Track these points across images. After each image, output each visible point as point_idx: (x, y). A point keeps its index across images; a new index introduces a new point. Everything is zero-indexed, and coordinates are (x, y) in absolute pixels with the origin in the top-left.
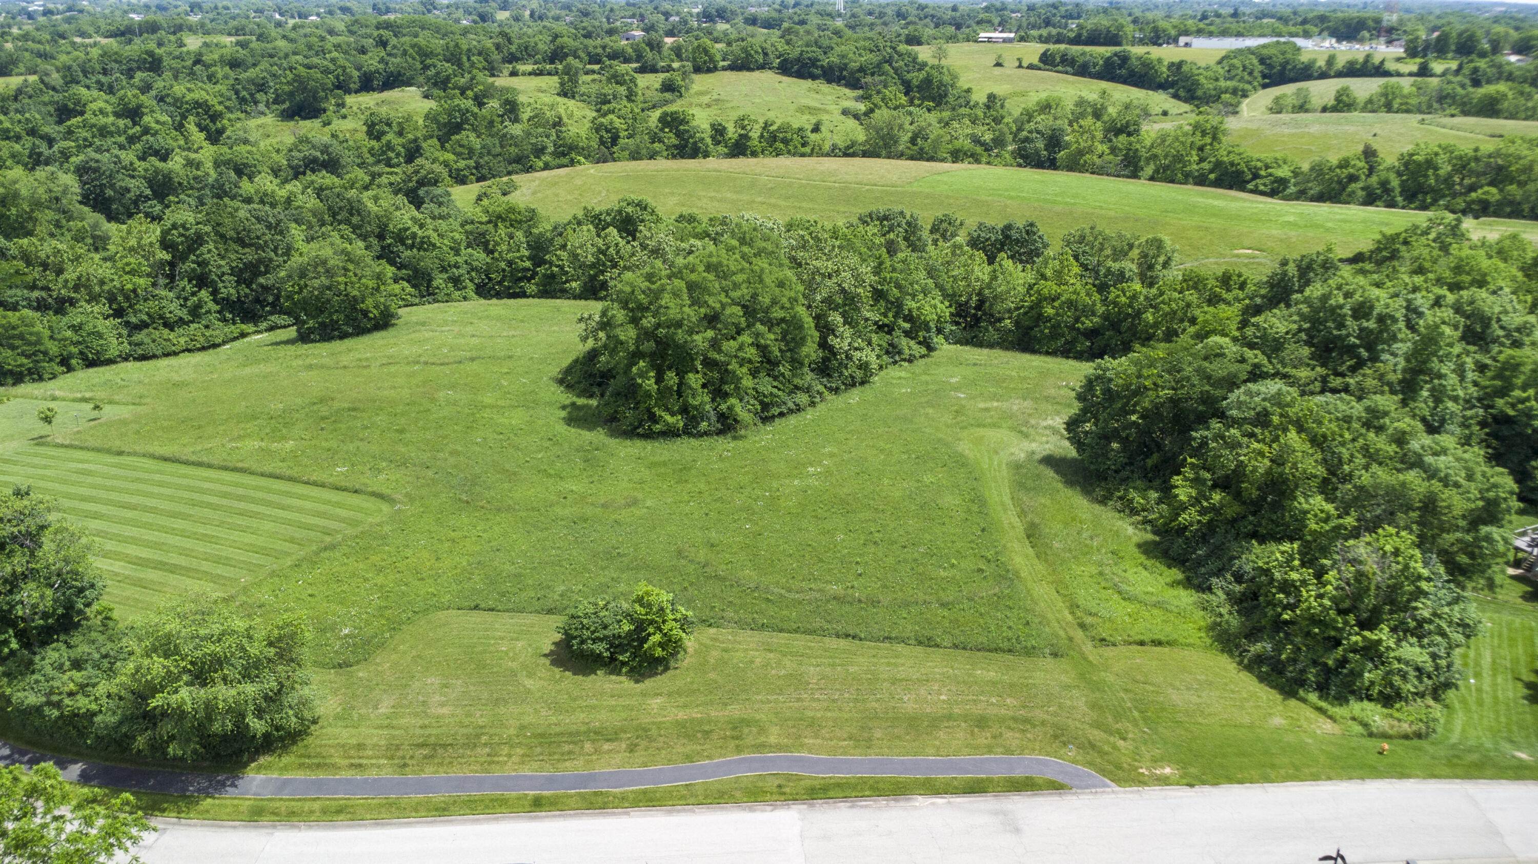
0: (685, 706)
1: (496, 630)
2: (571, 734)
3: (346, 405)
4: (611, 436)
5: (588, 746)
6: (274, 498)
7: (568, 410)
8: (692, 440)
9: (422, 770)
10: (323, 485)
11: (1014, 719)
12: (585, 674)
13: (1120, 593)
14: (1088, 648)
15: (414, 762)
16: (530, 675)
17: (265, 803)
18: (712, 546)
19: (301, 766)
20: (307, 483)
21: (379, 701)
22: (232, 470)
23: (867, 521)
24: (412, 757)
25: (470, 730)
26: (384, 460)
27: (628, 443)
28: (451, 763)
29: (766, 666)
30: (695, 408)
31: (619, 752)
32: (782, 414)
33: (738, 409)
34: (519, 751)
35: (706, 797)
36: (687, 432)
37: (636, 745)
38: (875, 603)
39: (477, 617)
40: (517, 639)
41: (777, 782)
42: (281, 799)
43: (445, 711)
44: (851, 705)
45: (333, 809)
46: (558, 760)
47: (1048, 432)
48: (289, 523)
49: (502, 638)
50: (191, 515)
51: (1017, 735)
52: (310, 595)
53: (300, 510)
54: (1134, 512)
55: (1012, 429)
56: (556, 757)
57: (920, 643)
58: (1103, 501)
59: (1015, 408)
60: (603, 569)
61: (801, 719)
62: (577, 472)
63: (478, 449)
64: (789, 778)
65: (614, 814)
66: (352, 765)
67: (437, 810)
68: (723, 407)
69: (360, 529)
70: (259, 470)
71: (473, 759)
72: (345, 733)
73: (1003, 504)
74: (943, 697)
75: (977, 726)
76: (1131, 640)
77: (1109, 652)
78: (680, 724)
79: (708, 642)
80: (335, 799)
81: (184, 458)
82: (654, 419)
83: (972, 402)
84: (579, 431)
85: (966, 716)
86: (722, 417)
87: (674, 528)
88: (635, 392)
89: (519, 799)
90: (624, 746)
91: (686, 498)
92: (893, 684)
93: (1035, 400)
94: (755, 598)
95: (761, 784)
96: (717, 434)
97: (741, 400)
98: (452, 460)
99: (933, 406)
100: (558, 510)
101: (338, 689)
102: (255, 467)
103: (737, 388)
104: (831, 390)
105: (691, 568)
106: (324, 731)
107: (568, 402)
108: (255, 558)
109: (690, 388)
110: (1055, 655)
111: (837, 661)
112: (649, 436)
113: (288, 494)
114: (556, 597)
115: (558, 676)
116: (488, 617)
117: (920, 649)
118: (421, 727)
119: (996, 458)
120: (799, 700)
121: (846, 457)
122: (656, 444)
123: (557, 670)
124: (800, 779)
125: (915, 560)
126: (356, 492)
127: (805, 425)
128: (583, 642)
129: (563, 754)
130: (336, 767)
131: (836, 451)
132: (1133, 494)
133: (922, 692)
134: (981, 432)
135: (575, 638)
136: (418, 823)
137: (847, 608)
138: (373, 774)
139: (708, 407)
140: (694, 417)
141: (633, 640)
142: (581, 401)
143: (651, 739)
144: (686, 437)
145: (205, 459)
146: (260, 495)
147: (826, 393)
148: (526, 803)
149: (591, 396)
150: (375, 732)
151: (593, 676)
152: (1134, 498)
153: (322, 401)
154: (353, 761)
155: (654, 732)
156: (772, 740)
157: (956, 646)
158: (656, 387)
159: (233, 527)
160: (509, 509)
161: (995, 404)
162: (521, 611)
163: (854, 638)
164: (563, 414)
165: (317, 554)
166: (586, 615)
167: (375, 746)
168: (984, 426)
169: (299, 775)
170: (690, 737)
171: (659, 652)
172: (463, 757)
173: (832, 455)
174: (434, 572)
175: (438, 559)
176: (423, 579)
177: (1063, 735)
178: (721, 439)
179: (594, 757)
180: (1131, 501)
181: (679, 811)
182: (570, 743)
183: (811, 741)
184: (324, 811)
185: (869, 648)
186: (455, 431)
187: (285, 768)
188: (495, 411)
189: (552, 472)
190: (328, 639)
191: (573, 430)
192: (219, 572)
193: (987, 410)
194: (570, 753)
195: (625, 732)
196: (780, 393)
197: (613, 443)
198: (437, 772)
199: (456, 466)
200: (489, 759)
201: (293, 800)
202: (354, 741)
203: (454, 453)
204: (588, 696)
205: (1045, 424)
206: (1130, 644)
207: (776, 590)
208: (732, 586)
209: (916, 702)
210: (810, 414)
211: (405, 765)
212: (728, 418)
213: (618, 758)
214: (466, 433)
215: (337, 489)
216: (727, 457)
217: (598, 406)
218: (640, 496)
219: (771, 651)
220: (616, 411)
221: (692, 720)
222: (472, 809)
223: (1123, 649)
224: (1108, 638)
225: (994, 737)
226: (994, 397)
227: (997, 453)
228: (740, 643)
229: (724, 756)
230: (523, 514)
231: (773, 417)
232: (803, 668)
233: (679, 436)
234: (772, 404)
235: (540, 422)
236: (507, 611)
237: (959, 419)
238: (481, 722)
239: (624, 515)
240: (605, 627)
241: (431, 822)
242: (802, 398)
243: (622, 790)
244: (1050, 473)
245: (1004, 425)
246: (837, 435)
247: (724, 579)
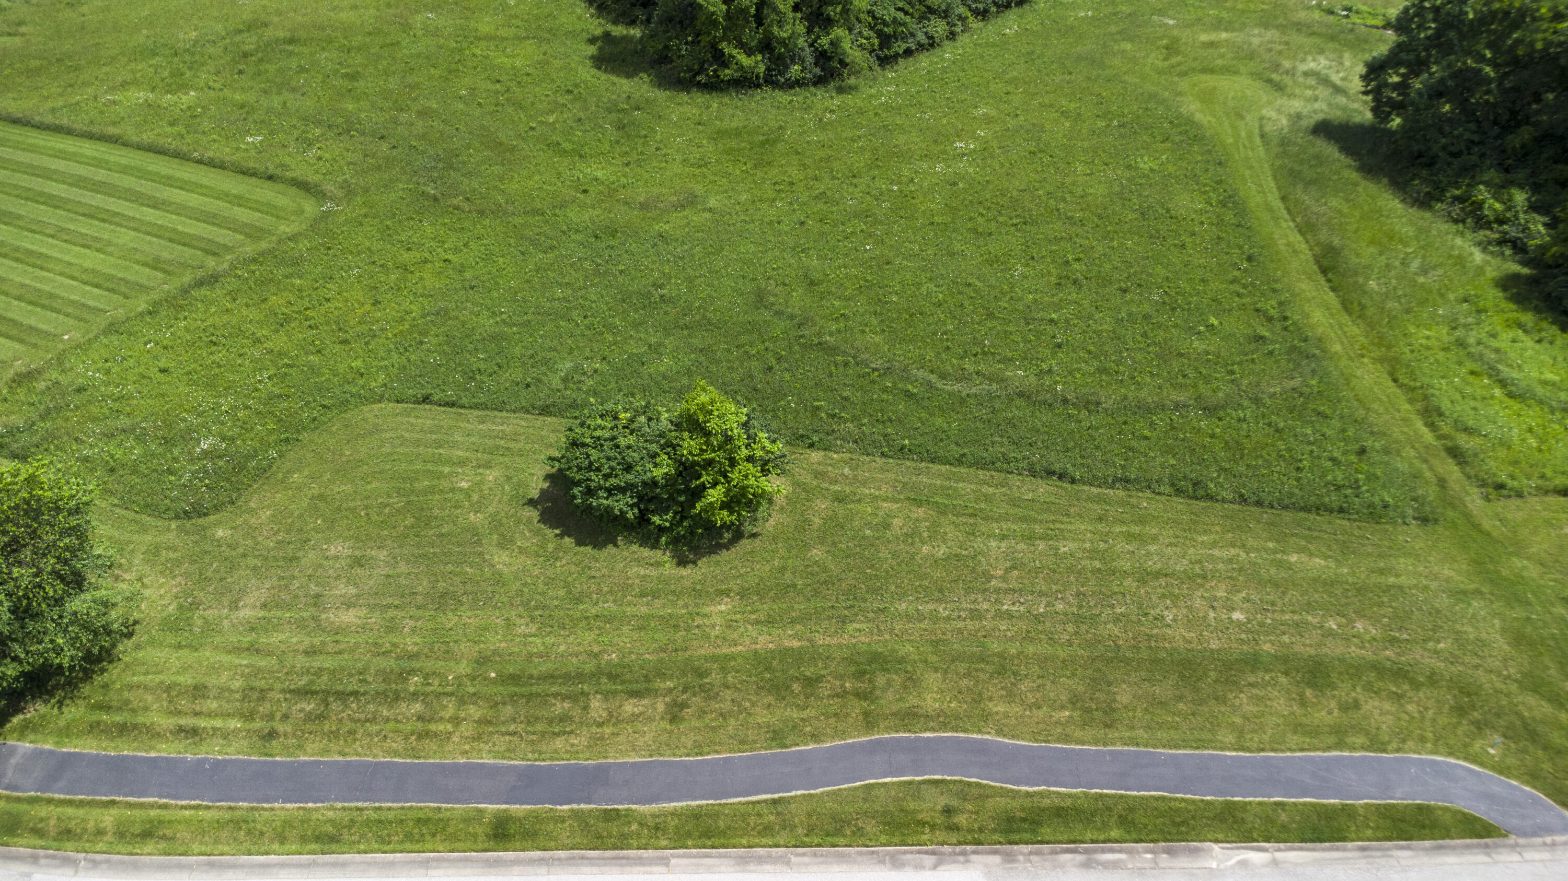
0: (770, 621)
1: (454, 445)
2: (567, 678)
3: (281, 34)
4: (659, 86)
5: (596, 704)
6: (146, 187)
7: (599, 44)
8: (778, 93)
9: (300, 747)
10: (222, 166)
11: (1376, 667)
12: (598, 545)
13: (1503, 383)
14: (1474, 500)
15: (289, 729)
16: (505, 543)
17: (24, 807)
18: (812, 283)
19: (95, 729)
20: (199, 162)
21: (243, 592)
22: (98, 139)
23: (1057, 240)
24: (286, 717)
25: (390, 663)
26: (318, 123)
27: (684, 97)
28: (352, 732)
29: (911, 536)
30: (783, 43)
31: (651, 719)
32: (908, 53)
33: (846, 45)
34: (474, 712)
35: (810, 832)
36: (770, 81)
37: (684, 705)
38: (1091, 405)
39: (427, 417)
40: (488, 465)
41: (943, 801)
42: (50, 801)
43: (349, 617)
44: (1070, 628)
45: (137, 829)
46: (543, 734)
47: (1312, 81)
48: (157, 232)
49: (462, 463)
50: (20, 217)
51: (1387, 706)
52: (163, 371)
53: (181, 210)
54: (1481, 223)
55: (1256, 75)
56: (539, 727)
57: (1179, 492)
58: (1424, 202)
59: (1256, 41)
60: (636, 325)
61: (982, 659)
62: (607, 146)
63: (461, 106)
64: (964, 791)
65: (640, 862)
66: (181, 730)
67: (318, 839)
68: (824, 41)
69: (264, 245)
70: (135, 139)
71: (391, 725)
72: (175, 659)
73: (1270, 209)
74: (1237, 616)
75: (1311, 684)
76: (1550, 485)
77: (1513, 510)
78: (761, 661)
79: (808, 479)
80: (142, 806)
81: (37, 118)
82: (722, 60)
83: (1188, 32)
84: (614, 78)
85: (1285, 660)
86: (822, 57)
87: (752, 248)
88: (693, 18)
89: (467, 820)
90: (661, 707)
91: (770, 194)
92: (1142, 581)
93: (1282, 28)
94: (885, 390)
95: (912, 805)
96: (815, 84)
97: (850, 30)
98: (420, 126)
99: (1131, 39)
100: (573, 215)
101: (178, 563)
102: (132, 134)
103: (845, 11)
104: (976, 13)
105: (779, 327)
106: (141, 654)
107: (598, 32)
108: (94, 297)
109: (775, 10)
110: (1424, 520)
111: (1038, 528)
112: (714, 86)
113: (169, 181)
114: (556, 382)
115: (551, 547)
116: (444, 417)
117: (1179, 503)
118: (306, 653)
119: (1241, 124)
120: (976, 615)
121: (1011, 123)
122: (726, 100)
123: (550, 533)
124: (984, 794)
125: (1146, 317)
126: (270, 178)
127: (944, 70)
128: (590, 492)
129: (550, 722)
130: (153, 733)
131: (993, 113)
132: (1482, 193)
133: (1198, 603)
134: (1210, 81)
135: (578, 483)
136: (282, 865)
137: (1046, 417)
138: (214, 751)
139: (801, 42)
140: (780, 57)
141: (680, 492)
142: (618, 31)
143: (709, 693)
144: (768, 89)
145: (65, 122)
146: (128, 182)
147: (971, 19)
148: (479, 830)
149: (632, 23)
150: (226, 659)
151: (610, 549)
152: (1483, 202)
153: (250, 27)
154: (183, 721)
155: (715, 678)
156: (930, 702)
157: (1243, 500)
158: (724, 7)
159: (72, 239)
160: (498, 211)
161: (1224, 35)
162: (499, 407)
163: (1061, 477)
164: (592, 50)
165: (185, 291)
166: (598, 442)
167: (224, 690)
168: (1212, 71)
169: (88, 747)
170: (780, 690)
171: (723, 517)
172: (373, 720)
173: (988, 120)
174: (365, 328)
175: (376, 303)
176: (345, 342)
177: (1473, 707)
178: (820, 92)
179: (608, 730)
180: (1480, 205)
181: (760, 860)
182: (565, 697)
183: (1001, 708)
184: (122, 834)
185: (1089, 499)
186: (430, 78)
187: (66, 732)
188: (492, 45)
189: (567, 146)
190: (175, 459)
191: (604, 76)
192: (32, 321)
193: (1212, 44)
194: (564, 718)
195: (663, 676)
196: (908, 19)
197: (662, 95)
198: (326, 751)
199: (423, 137)
200: (420, 725)
201: (70, 803)
202: (186, 679)
203: (424, 113)
204: (599, 592)
205: (1303, 67)
206: (1547, 492)
207: (921, 373)
208: (846, 364)
209: (1190, 624)
210: (948, 53)
211: (272, 735)
212: (830, 59)
213: (649, 733)
214: (447, 79)
215: (244, 173)
216: (830, 123)
217: (642, 38)
218: (699, 189)
219: (918, 503)
220: (666, 47)
221: (785, 653)
222: (383, 842)
223: (1535, 502)
224: (1510, 483)
225: (1345, 708)
226: (1218, 25)
227: (1241, 117)
228: (864, 483)
229: (843, 734)
230: (518, 220)
231: (897, 56)
232: (978, 543)
233: (758, 86)
234: (895, 36)
235: (558, 63)
236: (476, 407)
237: (1174, 60)
238: (411, 643)
239: (672, 224)
240: (628, 468)
241: (308, 866)
242: (938, 27)
243: (654, 807)
244: (1331, 151)
245: (1242, 69)
246: (992, 87)
247: (832, 350)
